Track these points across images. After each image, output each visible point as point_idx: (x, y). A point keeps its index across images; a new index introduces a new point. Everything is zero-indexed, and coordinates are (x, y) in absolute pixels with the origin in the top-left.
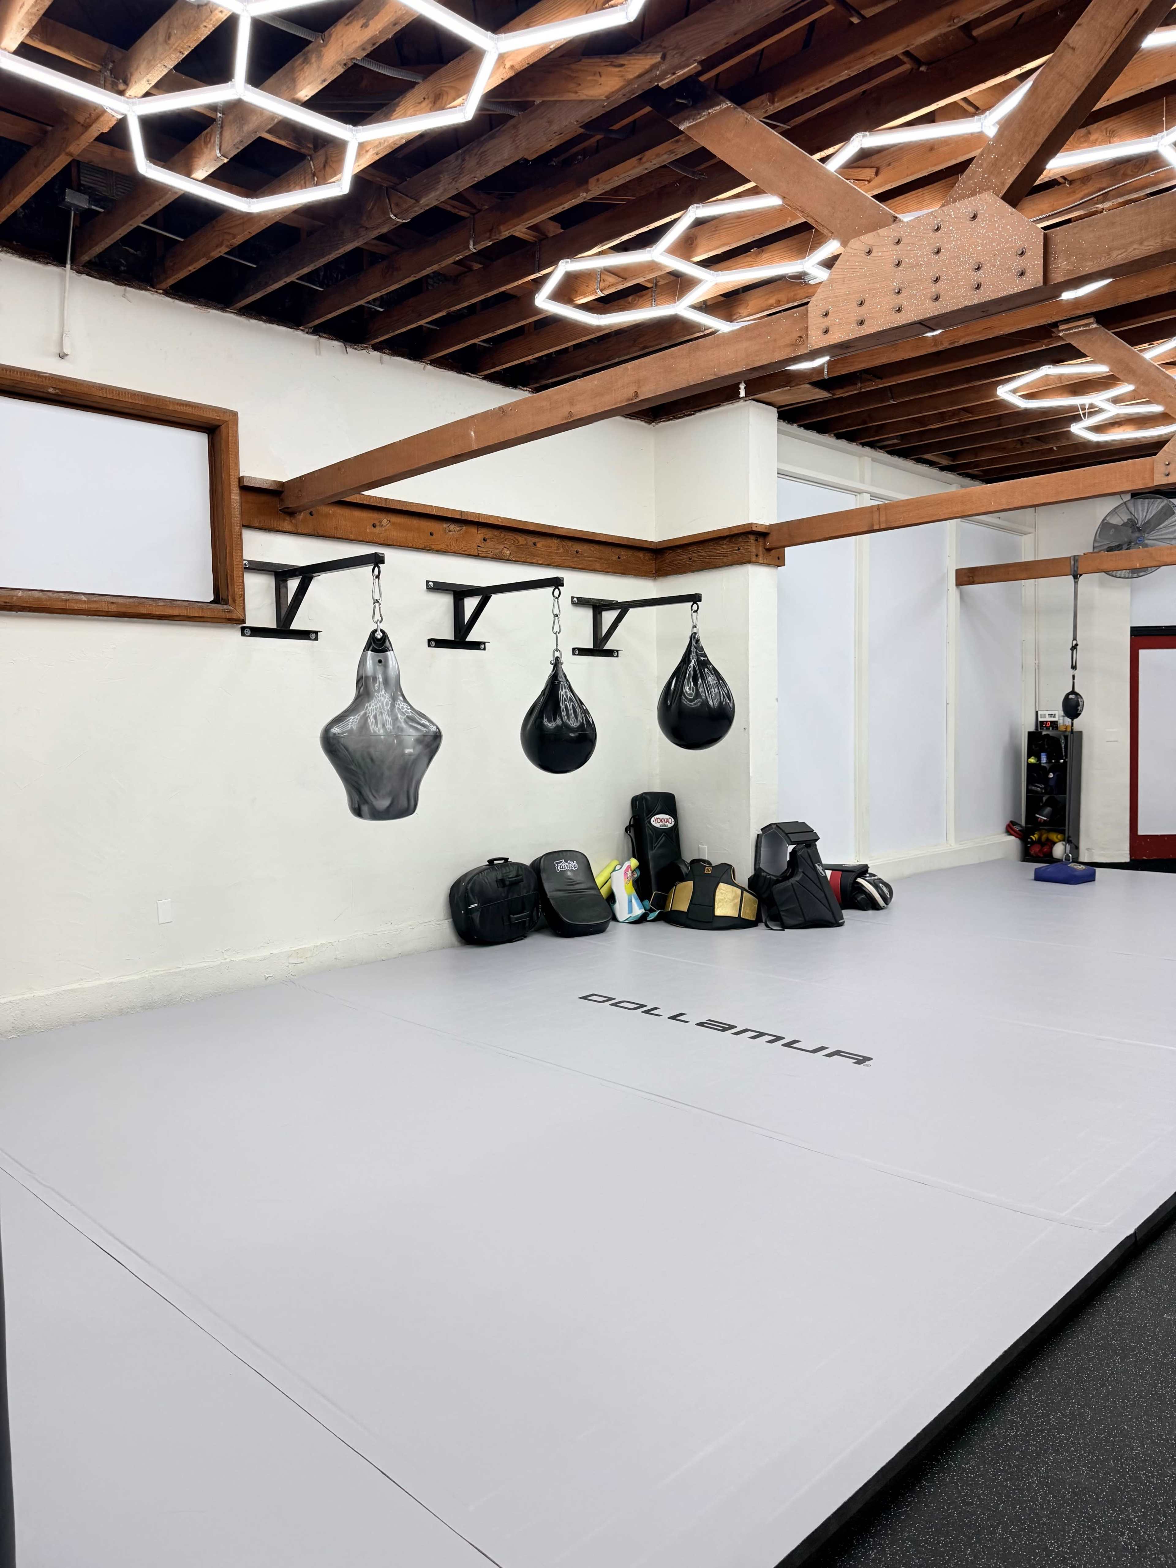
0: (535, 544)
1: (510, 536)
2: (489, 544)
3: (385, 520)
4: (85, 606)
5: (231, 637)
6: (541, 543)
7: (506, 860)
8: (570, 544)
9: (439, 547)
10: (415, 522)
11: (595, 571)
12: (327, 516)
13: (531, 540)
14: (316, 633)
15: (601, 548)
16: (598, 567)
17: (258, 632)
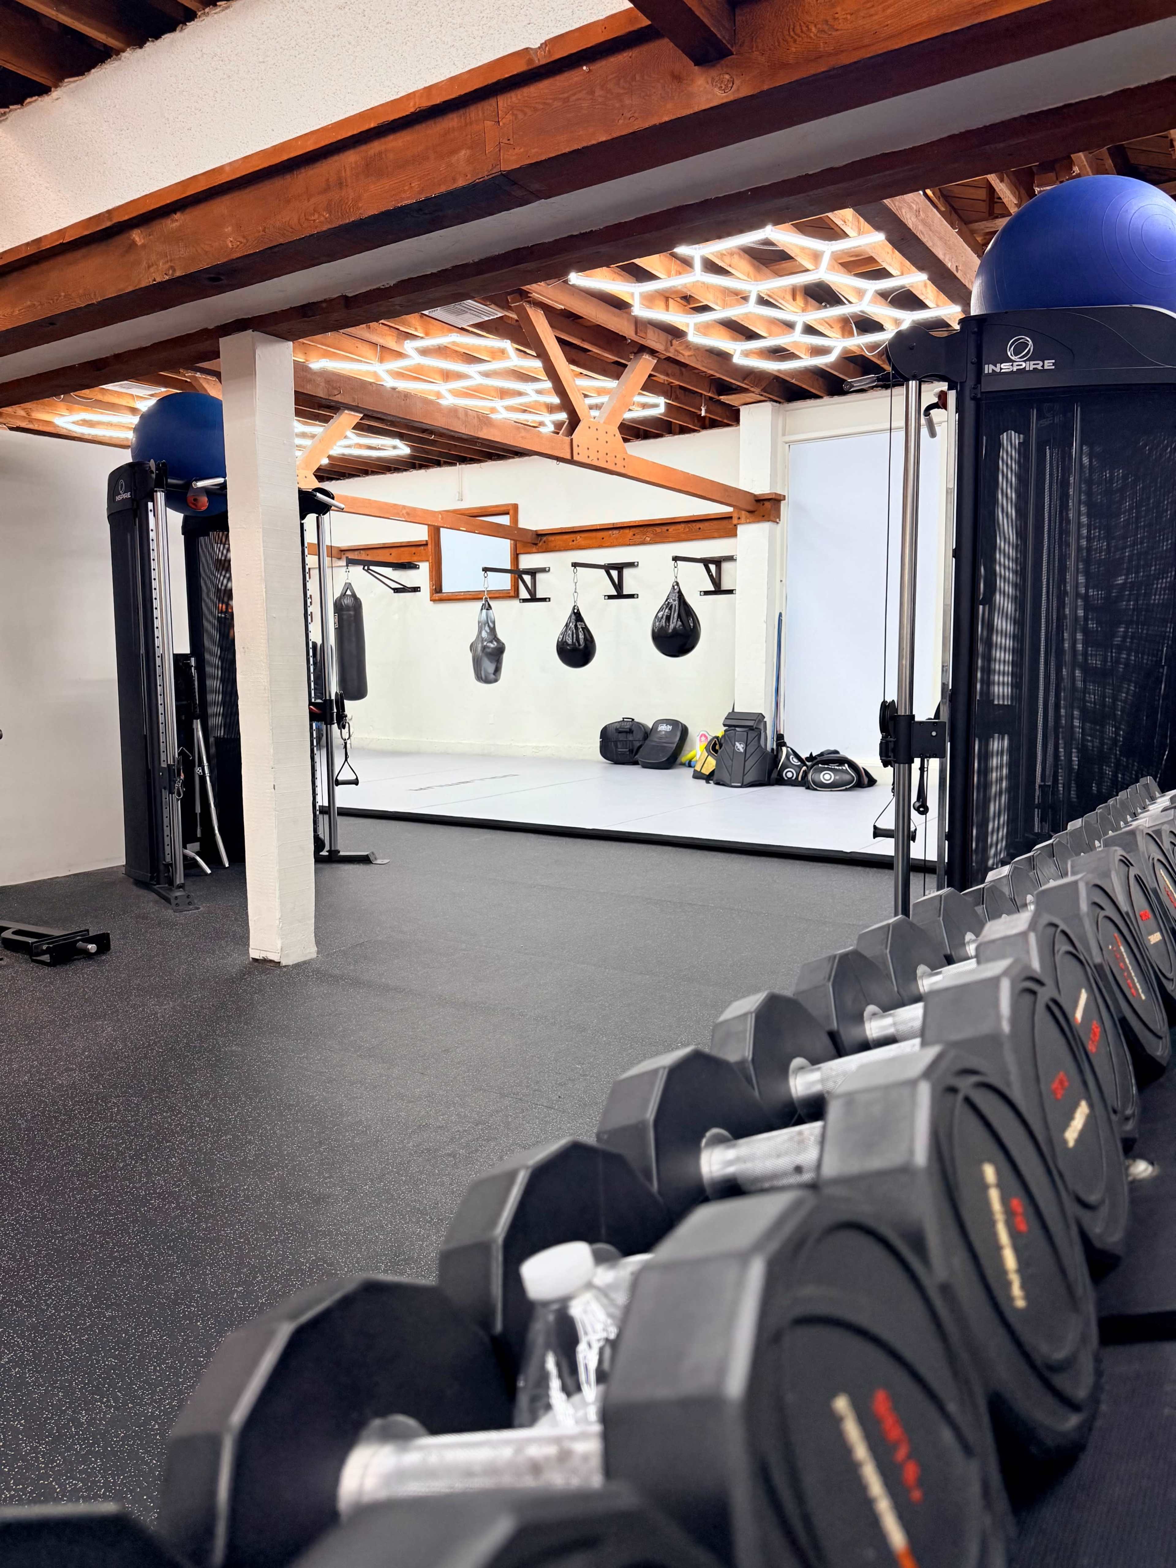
0: (668, 530)
1: (650, 529)
2: (637, 536)
3: (578, 536)
4: (462, 597)
5: (516, 603)
6: (672, 529)
7: (633, 720)
8: (694, 524)
9: (607, 545)
10: (594, 534)
11: (714, 538)
12: (551, 541)
13: (665, 528)
14: (549, 598)
15: (715, 522)
16: (716, 534)
17: (525, 600)
